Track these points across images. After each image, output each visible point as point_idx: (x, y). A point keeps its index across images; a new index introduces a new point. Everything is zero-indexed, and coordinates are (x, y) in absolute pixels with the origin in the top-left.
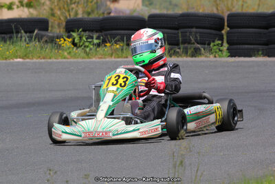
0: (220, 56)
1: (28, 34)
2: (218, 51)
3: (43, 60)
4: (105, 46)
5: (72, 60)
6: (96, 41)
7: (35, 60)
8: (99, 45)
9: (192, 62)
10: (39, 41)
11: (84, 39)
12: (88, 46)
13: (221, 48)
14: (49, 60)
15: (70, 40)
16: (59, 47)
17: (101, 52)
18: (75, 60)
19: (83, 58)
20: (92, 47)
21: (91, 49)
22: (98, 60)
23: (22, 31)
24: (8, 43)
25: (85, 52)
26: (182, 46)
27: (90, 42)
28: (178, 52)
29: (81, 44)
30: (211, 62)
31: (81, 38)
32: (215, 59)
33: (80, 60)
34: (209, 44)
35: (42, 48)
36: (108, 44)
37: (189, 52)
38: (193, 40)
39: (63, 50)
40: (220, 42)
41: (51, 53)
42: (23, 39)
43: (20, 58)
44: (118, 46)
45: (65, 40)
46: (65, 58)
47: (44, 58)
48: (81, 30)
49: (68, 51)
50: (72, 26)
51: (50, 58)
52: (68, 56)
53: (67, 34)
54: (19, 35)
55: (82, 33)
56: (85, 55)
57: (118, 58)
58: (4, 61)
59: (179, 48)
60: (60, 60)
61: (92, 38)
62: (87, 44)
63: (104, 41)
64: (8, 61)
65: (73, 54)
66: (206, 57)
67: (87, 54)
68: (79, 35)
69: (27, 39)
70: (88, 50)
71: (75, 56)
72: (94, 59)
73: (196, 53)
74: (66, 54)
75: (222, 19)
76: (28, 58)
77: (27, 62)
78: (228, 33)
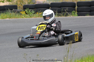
0: (75, 16)
1: (11, 10)
2: (74, 14)
3: (16, 19)
4: (36, 13)
5: (25, 18)
6: (33, 12)
7: (13, 19)
8: (34, 13)
9: (66, 18)
10: (14, 13)
11: (29, 11)
12: (30, 14)
13: (75, 13)
14: (18, 19)
15: (25, 12)
16: (21, 14)
17: (35, 15)
18: (26, 18)
19: (29, 18)
20: (32, 14)
21: (32, 15)
22: (34, 18)
23: (9, 9)
24: (4, 13)
25: (30, 16)
26: (62, 13)
27: (31, 12)
28: (61, 15)
29: (28, 13)
30: (72, 18)
31: (28, 11)
32: (73, 17)
33: (28, 18)
34: (71, 12)
35: (15, 15)
36: (37, 13)
37: (65, 15)
38: (66, 11)
39: (23, 15)
40: (75, 11)
41: (18, 16)
42: (9, 12)
43: (8, 18)
44: (41, 14)
45: (23, 12)
46: (23, 18)
47: (16, 18)
48: (28, 9)
49: (24, 15)
50: (25, 7)
51: (18, 18)
52: (24, 17)
53: (24, 10)
54: (8, 11)
55: (29, 10)
56: (29, 17)
57: (41, 17)
58: (3, 19)
59: (61, 14)
60: (21, 19)
61: (32, 11)
62: (30, 13)
63: (36, 12)
64: (4, 19)
65: (26, 16)
66: (70, 16)
67: (31, 16)
68: (28, 10)
69: (10, 12)
70: (30, 15)
71: (26, 17)
72: (33, 18)
73: (67, 15)
74: (23, 16)
75: (75, 4)
76: (11, 18)
77: (11, 20)
78: (77, 8)
